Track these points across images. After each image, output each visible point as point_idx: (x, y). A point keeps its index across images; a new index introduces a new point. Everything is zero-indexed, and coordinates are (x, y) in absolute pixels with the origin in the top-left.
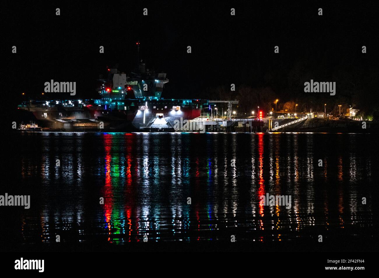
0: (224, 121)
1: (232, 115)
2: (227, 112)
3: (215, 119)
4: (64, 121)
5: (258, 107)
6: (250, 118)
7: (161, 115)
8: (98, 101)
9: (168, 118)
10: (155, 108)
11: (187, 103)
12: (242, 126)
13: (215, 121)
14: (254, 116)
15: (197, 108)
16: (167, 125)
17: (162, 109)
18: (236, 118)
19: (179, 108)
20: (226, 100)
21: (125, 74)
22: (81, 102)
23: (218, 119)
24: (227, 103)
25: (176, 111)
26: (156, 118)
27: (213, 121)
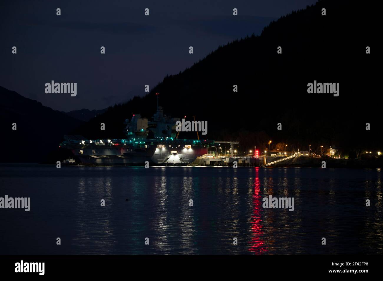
0: (227, 158)
1: (233, 153)
2: (229, 151)
3: (220, 157)
4: (96, 157)
5: (255, 147)
6: (248, 156)
7: (175, 152)
8: (124, 141)
9: (181, 155)
10: (170, 146)
11: (196, 142)
12: (242, 162)
13: (219, 158)
14: (251, 154)
15: (205, 147)
16: (180, 161)
17: (176, 147)
18: (237, 156)
19: (190, 146)
20: (228, 141)
21: (147, 119)
22: (111, 141)
23: (222, 156)
24: (230, 144)
25: (188, 149)
26: (171, 155)
27: (218, 158)
